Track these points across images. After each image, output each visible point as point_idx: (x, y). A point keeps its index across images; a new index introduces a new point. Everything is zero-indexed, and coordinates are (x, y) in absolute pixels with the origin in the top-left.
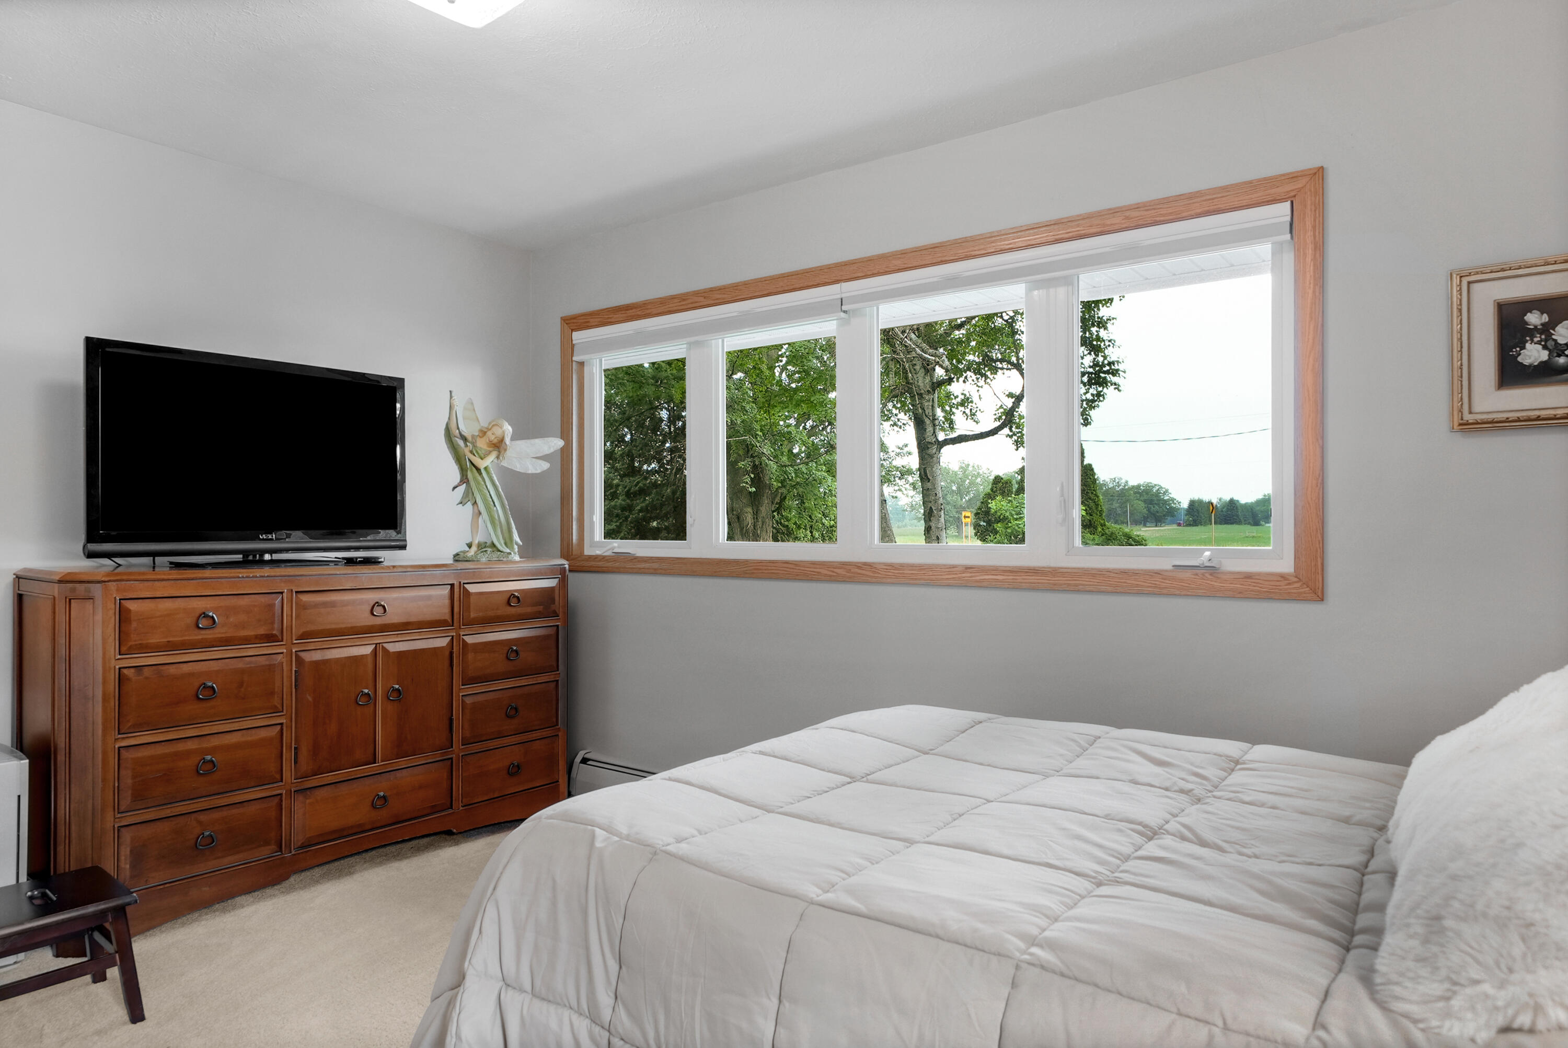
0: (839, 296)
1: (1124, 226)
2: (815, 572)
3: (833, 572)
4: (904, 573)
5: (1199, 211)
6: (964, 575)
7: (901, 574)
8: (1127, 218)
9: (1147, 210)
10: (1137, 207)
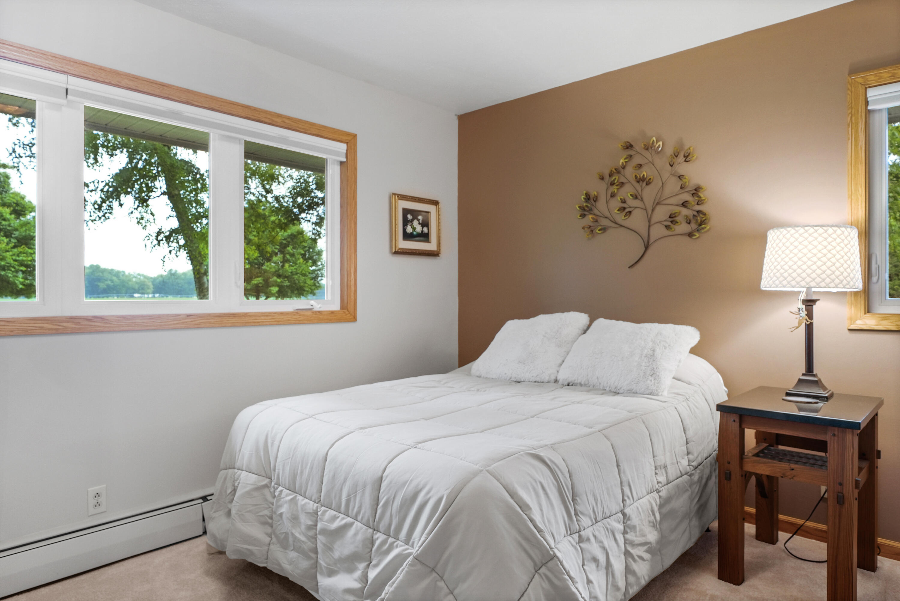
0: (65, 86)
1: (282, 125)
2: (36, 327)
3: (59, 325)
4: (135, 323)
5: (314, 133)
6: (186, 321)
7: (133, 323)
8: (283, 122)
9: (293, 122)
10: (289, 118)
